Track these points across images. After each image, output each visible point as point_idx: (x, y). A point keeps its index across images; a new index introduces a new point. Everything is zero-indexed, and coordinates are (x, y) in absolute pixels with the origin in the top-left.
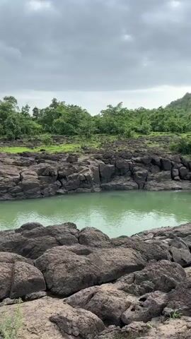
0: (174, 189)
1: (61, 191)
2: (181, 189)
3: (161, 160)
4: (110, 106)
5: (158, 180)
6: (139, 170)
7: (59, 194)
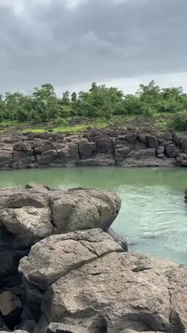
0: (149, 166)
1: (32, 165)
2: (158, 166)
3: (147, 137)
4: (142, 86)
5: (138, 157)
6: (121, 147)
7: (29, 167)
